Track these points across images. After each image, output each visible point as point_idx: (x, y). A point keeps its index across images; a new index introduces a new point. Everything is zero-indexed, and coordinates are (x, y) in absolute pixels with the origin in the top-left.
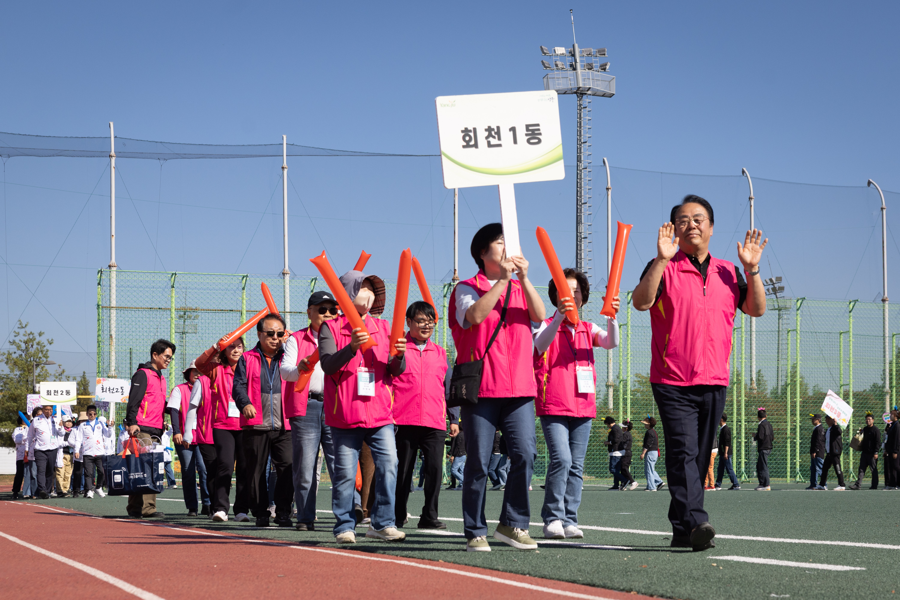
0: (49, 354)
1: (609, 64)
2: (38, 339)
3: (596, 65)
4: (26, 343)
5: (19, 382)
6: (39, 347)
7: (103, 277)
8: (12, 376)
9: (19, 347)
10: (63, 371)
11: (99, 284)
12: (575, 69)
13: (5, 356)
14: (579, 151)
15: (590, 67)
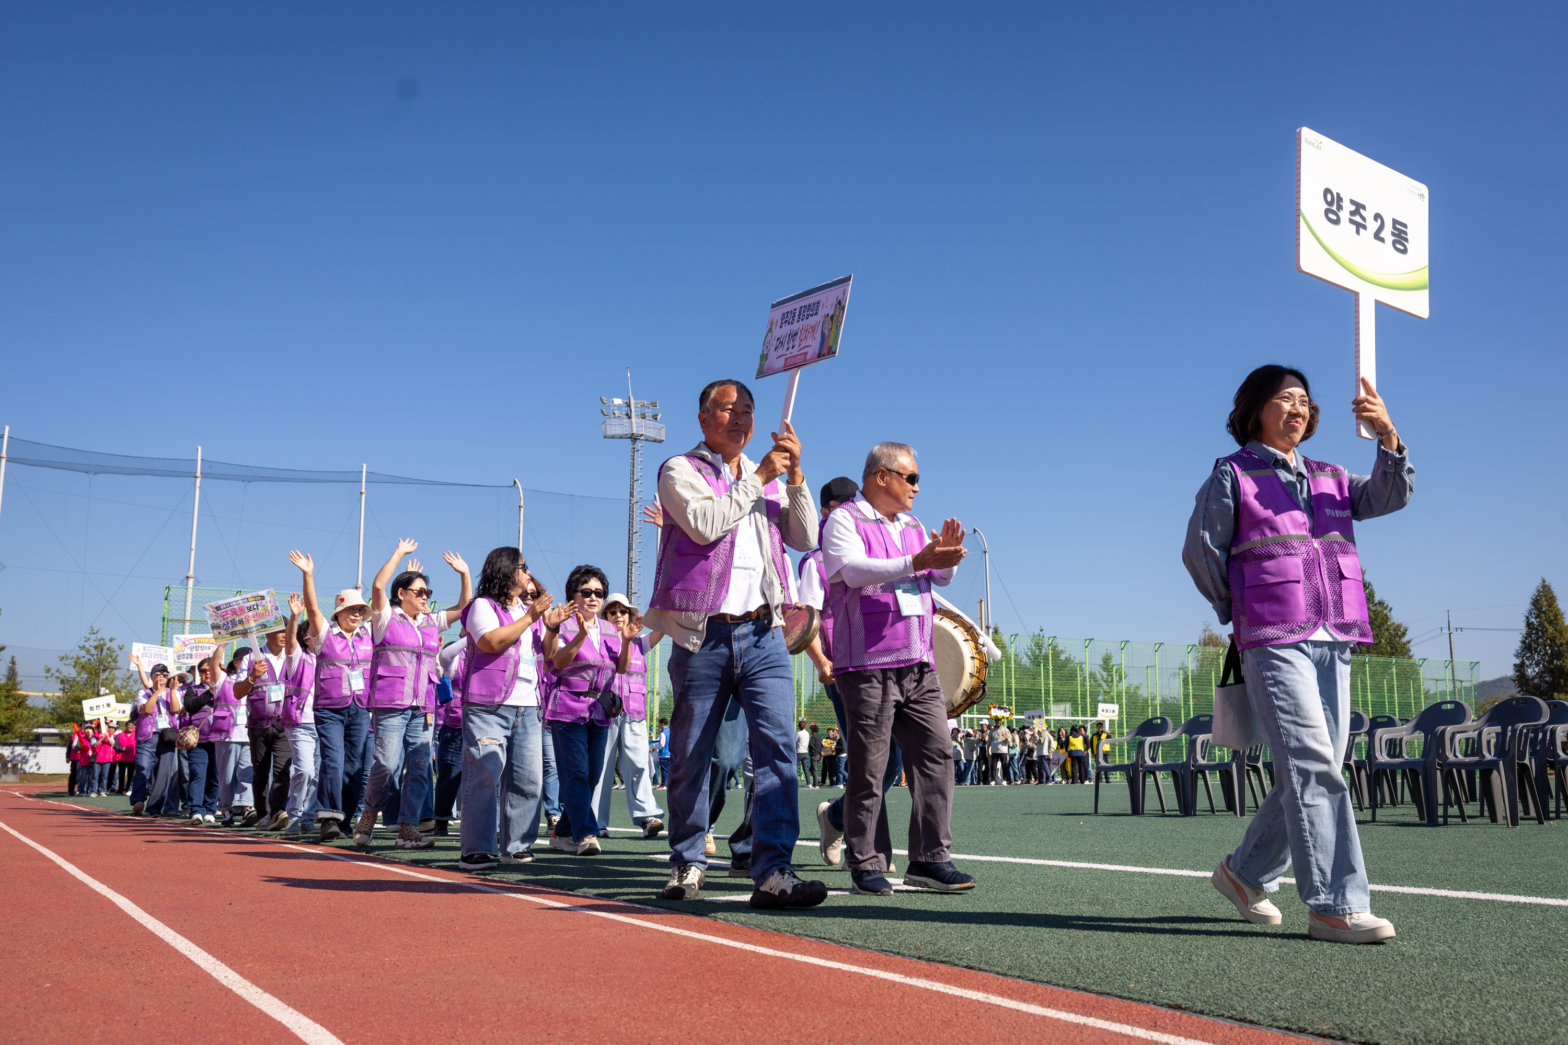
0: (118, 659)
1: (660, 415)
2: (108, 644)
3: (649, 415)
4: (96, 648)
5: (85, 685)
6: (109, 652)
7: (170, 593)
8: (78, 679)
9: (88, 651)
11: (166, 599)
12: (630, 418)
13: (74, 660)
14: (632, 487)
15: (644, 417)
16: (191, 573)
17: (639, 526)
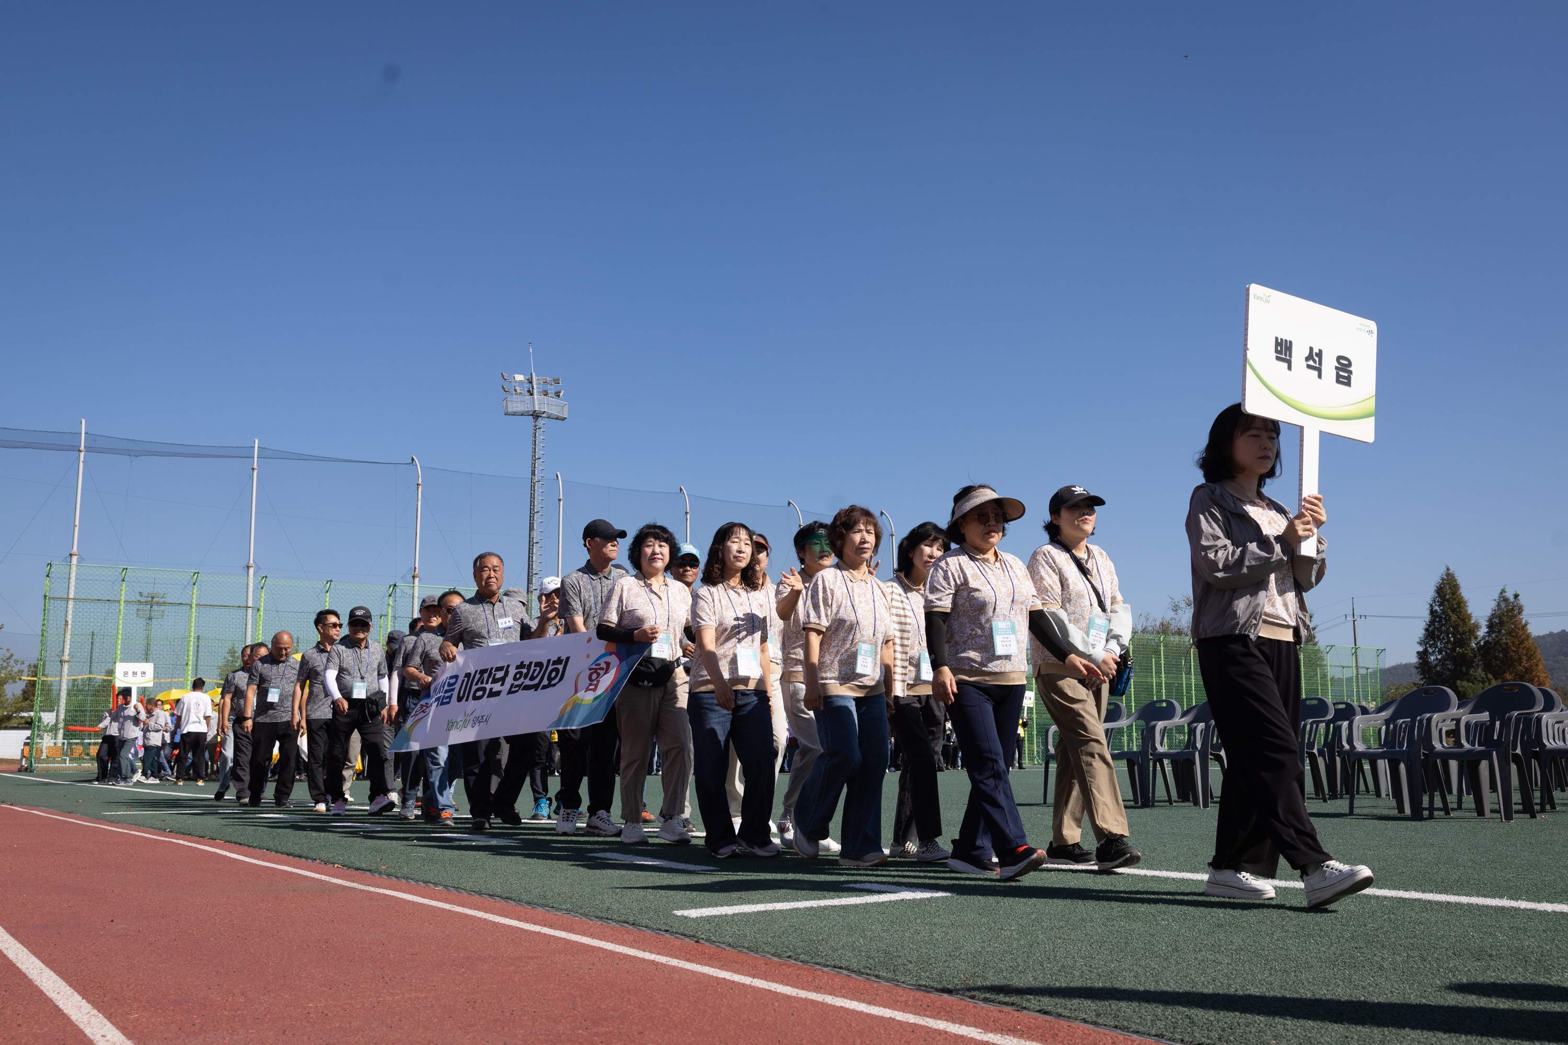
1: (563, 392)
3: (551, 392)
7: (52, 570)
10: (12, 655)
11: (48, 576)
12: (532, 394)
14: (534, 465)
15: (546, 393)
16: (75, 550)
17: (540, 506)
